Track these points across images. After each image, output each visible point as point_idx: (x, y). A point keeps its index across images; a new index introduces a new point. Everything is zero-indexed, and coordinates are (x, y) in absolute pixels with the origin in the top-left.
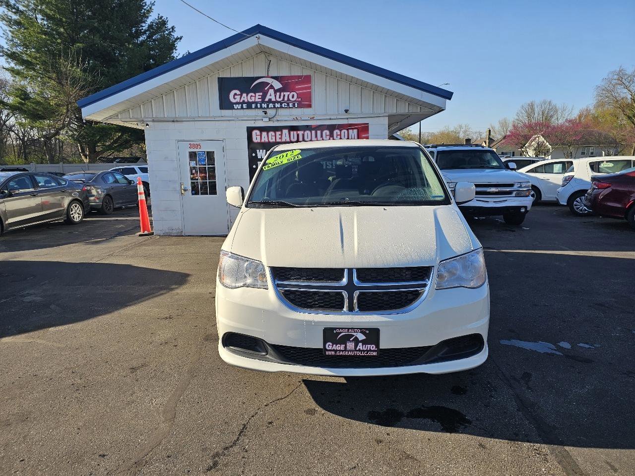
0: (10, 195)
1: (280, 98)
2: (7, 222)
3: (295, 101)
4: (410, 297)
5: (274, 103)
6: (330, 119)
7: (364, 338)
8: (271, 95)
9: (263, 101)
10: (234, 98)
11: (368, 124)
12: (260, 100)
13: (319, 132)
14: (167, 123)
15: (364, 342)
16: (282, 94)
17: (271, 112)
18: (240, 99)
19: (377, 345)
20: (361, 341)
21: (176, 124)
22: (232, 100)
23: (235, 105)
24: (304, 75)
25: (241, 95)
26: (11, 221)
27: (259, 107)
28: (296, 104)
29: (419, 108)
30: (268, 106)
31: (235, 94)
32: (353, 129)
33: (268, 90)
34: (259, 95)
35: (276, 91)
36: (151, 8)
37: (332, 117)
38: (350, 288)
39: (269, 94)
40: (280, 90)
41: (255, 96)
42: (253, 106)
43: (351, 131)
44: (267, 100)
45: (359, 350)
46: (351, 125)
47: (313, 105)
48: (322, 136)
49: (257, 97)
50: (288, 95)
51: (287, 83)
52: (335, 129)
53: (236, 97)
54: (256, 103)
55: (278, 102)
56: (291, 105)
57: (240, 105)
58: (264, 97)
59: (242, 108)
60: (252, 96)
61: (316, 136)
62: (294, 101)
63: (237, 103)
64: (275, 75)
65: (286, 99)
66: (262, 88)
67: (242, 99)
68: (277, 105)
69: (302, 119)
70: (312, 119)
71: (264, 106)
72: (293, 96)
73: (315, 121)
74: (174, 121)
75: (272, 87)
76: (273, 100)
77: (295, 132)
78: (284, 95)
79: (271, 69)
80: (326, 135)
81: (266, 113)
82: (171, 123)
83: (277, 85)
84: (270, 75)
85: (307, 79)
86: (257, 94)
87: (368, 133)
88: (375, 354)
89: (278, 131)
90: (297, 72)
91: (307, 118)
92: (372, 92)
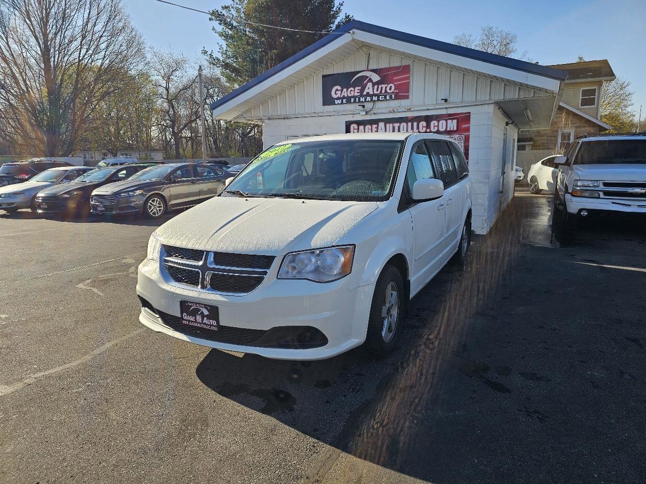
0: (175, 182)
1: (377, 90)
2: (170, 203)
3: (393, 92)
4: (253, 282)
5: (371, 96)
6: (428, 110)
7: (208, 313)
8: (369, 89)
9: (362, 95)
10: (336, 94)
11: (470, 113)
12: (359, 94)
13: (415, 124)
14: (279, 120)
15: (208, 317)
16: (380, 86)
17: (369, 106)
18: (341, 94)
19: (218, 322)
20: (206, 316)
21: (287, 121)
22: (334, 96)
23: (336, 101)
24: (403, 65)
25: (342, 91)
26: (174, 202)
27: (357, 101)
28: (393, 96)
29: (532, 93)
30: (366, 99)
31: (337, 90)
32: (452, 119)
33: (367, 83)
34: (358, 90)
35: (374, 84)
36: (339, 9)
37: (430, 108)
38: (204, 268)
39: (367, 88)
40: (378, 83)
41: (354, 91)
42: (352, 100)
43: (449, 121)
44: (365, 93)
45: (205, 324)
46: (450, 115)
47: (411, 96)
48: (418, 128)
49: (356, 91)
50: (386, 87)
51: (385, 75)
52: (433, 120)
53: (337, 92)
54: (355, 97)
55: (375, 95)
56: (388, 97)
57: (341, 100)
58: (362, 91)
59: (342, 103)
60: (351, 91)
61: (412, 128)
62: (391, 93)
63: (338, 99)
64: (375, 67)
65: (383, 91)
66: (362, 82)
67: (343, 94)
68: (375, 98)
69: (399, 110)
70: (409, 110)
71: (362, 99)
72: (391, 88)
73: (411, 112)
74: (284, 119)
75: (370, 80)
76: (371, 93)
77: (391, 125)
78: (382, 88)
79: (371, 62)
80: (423, 127)
81: (364, 107)
82: (282, 120)
83: (376, 78)
84: (370, 68)
85: (406, 69)
86: (357, 88)
87: (470, 123)
88: (215, 329)
89: (374, 124)
90: (396, 63)
91: (404, 110)
92: (476, 77)
